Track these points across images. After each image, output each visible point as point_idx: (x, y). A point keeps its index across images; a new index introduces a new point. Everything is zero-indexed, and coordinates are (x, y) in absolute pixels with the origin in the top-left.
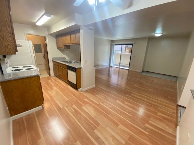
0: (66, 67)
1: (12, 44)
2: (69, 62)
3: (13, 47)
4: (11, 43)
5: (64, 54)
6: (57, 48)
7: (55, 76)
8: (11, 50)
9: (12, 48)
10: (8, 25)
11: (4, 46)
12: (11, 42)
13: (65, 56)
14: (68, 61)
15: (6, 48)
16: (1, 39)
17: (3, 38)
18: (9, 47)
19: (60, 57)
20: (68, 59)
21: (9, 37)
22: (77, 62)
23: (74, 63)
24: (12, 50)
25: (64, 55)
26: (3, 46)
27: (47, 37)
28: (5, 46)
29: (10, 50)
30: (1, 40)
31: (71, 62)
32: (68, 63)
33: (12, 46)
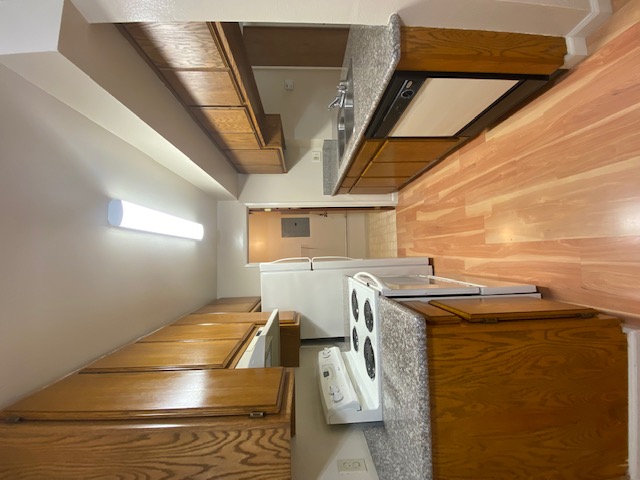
0: (372, 145)
1: (233, 434)
2: (342, 127)
3: (250, 431)
4: (230, 438)
5: (308, 147)
6: (284, 171)
7: (400, 188)
8: (264, 441)
9: (256, 435)
10: (138, 440)
11: (246, 468)
12: (221, 436)
13: (318, 144)
14: (341, 133)
15: (253, 460)
16: (209, 474)
17: (206, 468)
18: (249, 446)
19: (320, 162)
20: (329, 132)
21: (197, 443)
22: (350, 76)
23: (350, 96)
24: (266, 438)
25: (315, 149)
26: (245, 472)
27: (247, 204)
28: (244, 462)
29: (263, 447)
30: (216, 477)
31: (347, 118)
32: (348, 133)
33: (244, 435)
